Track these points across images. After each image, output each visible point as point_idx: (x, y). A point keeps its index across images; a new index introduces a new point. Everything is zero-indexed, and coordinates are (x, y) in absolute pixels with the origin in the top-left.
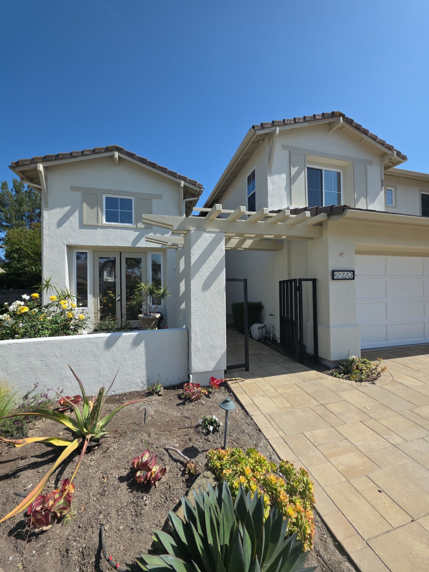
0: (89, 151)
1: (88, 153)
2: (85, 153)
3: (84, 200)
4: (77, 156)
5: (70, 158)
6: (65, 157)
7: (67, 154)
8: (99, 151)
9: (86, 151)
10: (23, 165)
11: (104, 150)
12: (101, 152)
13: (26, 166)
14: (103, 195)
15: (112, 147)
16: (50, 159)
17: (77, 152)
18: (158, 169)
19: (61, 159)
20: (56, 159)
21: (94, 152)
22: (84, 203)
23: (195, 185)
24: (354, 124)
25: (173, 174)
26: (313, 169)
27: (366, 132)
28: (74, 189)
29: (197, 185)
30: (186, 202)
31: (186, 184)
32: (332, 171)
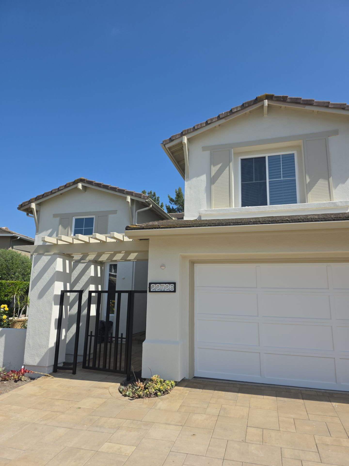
0: (63, 186)
1: (62, 188)
2: (60, 189)
3: (60, 223)
4: (55, 192)
5: (51, 194)
6: (48, 195)
7: (49, 192)
8: (69, 185)
9: (61, 187)
10: (24, 205)
11: (72, 184)
12: (71, 185)
13: (26, 206)
14: (73, 217)
15: (78, 180)
16: (39, 198)
17: (55, 190)
18: (110, 190)
19: (46, 196)
20: (42, 198)
21: (66, 186)
22: (60, 226)
23: (140, 197)
24: (288, 100)
25: (122, 191)
26: (252, 159)
27: (309, 103)
28: (55, 216)
29: (142, 197)
30: (138, 213)
31: (133, 198)
32: (280, 155)
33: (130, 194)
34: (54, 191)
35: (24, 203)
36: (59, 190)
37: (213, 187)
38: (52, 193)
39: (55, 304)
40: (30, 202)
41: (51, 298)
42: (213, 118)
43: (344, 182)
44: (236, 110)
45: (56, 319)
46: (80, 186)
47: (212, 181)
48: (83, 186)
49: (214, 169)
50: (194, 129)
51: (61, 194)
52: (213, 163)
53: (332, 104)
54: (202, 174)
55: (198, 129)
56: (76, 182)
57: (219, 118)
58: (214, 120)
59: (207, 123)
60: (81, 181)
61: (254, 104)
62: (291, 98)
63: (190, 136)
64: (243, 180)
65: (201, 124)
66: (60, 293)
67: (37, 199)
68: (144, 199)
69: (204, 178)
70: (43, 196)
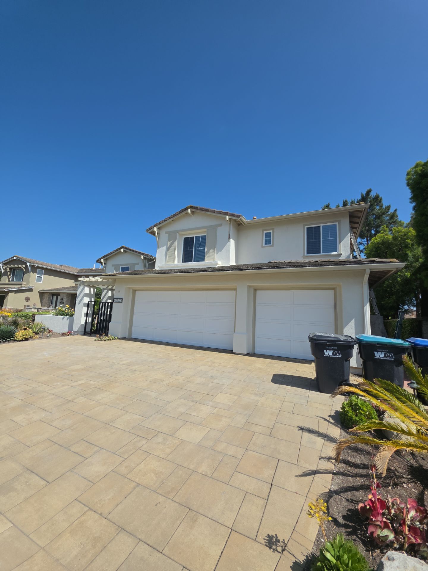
12: (118, 250)
14: (120, 266)
15: (120, 247)
19: (108, 256)
21: (116, 251)
23: (147, 256)
24: (199, 209)
25: (139, 253)
26: (189, 237)
27: (207, 210)
28: (113, 266)
29: (148, 256)
30: (149, 264)
31: (145, 256)
32: (200, 236)
33: (143, 254)
34: (111, 253)
35: (98, 259)
36: (113, 252)
37: (168, 252)
38: (110, 254)
39: (84, 307)
40: (101, 259)
41: (83, 304)
42: (168, 218)
43: (221, 251)
44: (177, 214)
45: (85, 313)
46: (122, 250)
47: (168, 249)
48: (123, 250)
49: (169, 244)
50: (160, 224)
51: (115, 254)
52: (169, 241)
53: (216, 211)
54: (165, 246)
55: (161, 223)
56: (120, 249)
57: (170, 218)
58: (168, 219)
59: (165, 221)
60: (123, 247)
61: (185, 210)
62: (200, 208)
63: (158, 227)
64: (184, 249)
65: (162, 221)
66: (87, 302)
67: (104, 257)
68: (149, 257)
69: (165, 248)
70: (106, 256)
